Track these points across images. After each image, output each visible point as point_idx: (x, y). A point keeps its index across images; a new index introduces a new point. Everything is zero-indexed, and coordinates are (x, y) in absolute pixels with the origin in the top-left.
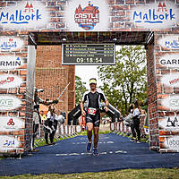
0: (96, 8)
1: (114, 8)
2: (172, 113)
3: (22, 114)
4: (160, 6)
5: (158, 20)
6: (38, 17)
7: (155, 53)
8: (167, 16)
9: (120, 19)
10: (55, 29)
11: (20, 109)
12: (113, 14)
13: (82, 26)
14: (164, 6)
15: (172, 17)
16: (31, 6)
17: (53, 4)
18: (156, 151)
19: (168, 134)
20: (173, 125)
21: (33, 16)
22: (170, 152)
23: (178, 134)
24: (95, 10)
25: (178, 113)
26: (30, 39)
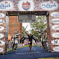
0: (29, 3)
1: (35, 3)
2: (56, 39)
3: (4, 40)
4: (51, 2)
5: (51, 7)
7: (50, 18)
8: (53, 6)
9: (38, 7)
10: (15, 10)
11: (3, 38)
12: (35, 5)
13: (25, 9)
15: (55, 6)
16: (7, 2)
17: (15, 2)
18: (51, 52)
19: (54, 46)
20: (56, 43)
21: (8, 6)
22: (55, 52)
23: (58, 46)
24: (29, 4)
25: (58, 39)
26: (6, 14)
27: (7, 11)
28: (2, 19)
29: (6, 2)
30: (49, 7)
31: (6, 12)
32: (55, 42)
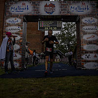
3: (20, 52)
4: (83, 4)
5: (82, 10)
8: (86, 9)
10: (35, 14)
15: (88, 9)
16: (25, 4)
17: (34, 3)
18: (80, 69)
23: (90, 61)
25: (90, 52)
26: (24, 19)
28: (18, 25)
29: (23, 4)
30: (79, 10)
31: (24, 16)
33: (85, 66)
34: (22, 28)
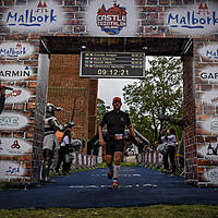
1: (144, 9)
3: (28, 135)
4: (201, 7)
6: (52, 19)
7: (194, 64)
8: (209, 20)
11: (26, 129)
12: (143, 16)
14: (206, 8)
15: (215, 21)
17: (71, 3)
20: (215, 153)
21: (46, 17)
24: (121, 11)
26: (41, 46)
27: (42, 34)
28: (26, 61)
29: (40, 5)
30: (191, 25)
32: (211, 151)
33: (206, 175)
34: (36, 71)
